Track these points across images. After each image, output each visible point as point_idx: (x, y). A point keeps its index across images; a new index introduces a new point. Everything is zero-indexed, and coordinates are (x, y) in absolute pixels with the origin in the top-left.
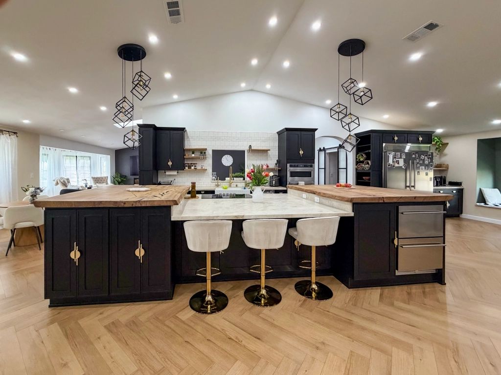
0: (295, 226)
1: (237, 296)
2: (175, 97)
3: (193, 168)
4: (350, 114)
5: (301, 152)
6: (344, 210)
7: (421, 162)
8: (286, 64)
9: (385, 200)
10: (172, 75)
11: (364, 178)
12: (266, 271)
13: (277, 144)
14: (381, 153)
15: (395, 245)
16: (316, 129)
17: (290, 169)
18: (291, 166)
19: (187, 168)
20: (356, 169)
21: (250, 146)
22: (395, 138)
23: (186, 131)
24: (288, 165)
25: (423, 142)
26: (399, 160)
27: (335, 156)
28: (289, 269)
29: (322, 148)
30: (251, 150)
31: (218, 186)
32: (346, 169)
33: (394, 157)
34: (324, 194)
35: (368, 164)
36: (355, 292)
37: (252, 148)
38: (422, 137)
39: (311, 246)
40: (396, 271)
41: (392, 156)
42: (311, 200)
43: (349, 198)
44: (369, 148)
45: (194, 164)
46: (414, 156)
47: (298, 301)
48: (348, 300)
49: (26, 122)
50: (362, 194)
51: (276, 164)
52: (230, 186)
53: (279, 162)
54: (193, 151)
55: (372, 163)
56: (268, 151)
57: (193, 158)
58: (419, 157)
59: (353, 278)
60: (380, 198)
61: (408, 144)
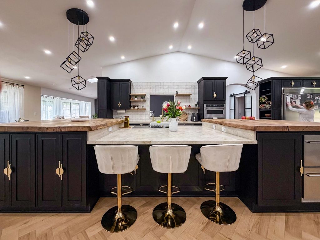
0: (199, 152)
1: (147, 213)
2: (123, 58)
3: (136, 108)
4: (254, 57)
5: (215, 95)
6: (248, 139)
7: (315, 102)
8: (201, 25)
9: (290, 129)
10: (115, 38)
11: (266, 115)
12: (172, 192)
13: (197, 90)
14: (280, 95)
15: (300, 173)
16: (226, 78)
17: (206, 108)
18: (207, 106)
19: (132, 108)
20: (259, 109)
21: (177, 91)
22: (292, 83)
23: (131, 82)
24: (205, 105)
25: (316, 86)
26: (296, 100)
27: (243, 100)
28: (196, 189)
29: (232, 94)
30: (178, 95)
31: (153, 121)
32: (251, 108)
33: (292, 98)
34: (230, 124)
35: (269, 104)
36: (259, 217)
37: (179, 93)
38: (315, 82)
39: (215, 172)
40: (302, 198)
41: (290, 97)
42: (219, 130)
43: (252, 127)
44: (270, 92)
45: (137, 105)
46: (308, 97)
47: (201, 223)
48: (251, 226)
49: (27, 78)
50: (266, 124)
51: (196, 105)
52: (163, 121)
53: (198, 103)
54: (136, 96)
55: (272, 103)
56: (191, 96)
57: (136, 101)
58: (314, 98)
59: (257, 203)
60: (284, 127)
61: (303, 88)
